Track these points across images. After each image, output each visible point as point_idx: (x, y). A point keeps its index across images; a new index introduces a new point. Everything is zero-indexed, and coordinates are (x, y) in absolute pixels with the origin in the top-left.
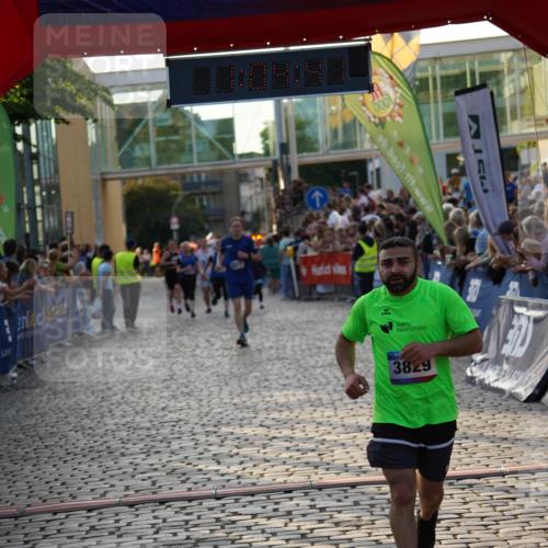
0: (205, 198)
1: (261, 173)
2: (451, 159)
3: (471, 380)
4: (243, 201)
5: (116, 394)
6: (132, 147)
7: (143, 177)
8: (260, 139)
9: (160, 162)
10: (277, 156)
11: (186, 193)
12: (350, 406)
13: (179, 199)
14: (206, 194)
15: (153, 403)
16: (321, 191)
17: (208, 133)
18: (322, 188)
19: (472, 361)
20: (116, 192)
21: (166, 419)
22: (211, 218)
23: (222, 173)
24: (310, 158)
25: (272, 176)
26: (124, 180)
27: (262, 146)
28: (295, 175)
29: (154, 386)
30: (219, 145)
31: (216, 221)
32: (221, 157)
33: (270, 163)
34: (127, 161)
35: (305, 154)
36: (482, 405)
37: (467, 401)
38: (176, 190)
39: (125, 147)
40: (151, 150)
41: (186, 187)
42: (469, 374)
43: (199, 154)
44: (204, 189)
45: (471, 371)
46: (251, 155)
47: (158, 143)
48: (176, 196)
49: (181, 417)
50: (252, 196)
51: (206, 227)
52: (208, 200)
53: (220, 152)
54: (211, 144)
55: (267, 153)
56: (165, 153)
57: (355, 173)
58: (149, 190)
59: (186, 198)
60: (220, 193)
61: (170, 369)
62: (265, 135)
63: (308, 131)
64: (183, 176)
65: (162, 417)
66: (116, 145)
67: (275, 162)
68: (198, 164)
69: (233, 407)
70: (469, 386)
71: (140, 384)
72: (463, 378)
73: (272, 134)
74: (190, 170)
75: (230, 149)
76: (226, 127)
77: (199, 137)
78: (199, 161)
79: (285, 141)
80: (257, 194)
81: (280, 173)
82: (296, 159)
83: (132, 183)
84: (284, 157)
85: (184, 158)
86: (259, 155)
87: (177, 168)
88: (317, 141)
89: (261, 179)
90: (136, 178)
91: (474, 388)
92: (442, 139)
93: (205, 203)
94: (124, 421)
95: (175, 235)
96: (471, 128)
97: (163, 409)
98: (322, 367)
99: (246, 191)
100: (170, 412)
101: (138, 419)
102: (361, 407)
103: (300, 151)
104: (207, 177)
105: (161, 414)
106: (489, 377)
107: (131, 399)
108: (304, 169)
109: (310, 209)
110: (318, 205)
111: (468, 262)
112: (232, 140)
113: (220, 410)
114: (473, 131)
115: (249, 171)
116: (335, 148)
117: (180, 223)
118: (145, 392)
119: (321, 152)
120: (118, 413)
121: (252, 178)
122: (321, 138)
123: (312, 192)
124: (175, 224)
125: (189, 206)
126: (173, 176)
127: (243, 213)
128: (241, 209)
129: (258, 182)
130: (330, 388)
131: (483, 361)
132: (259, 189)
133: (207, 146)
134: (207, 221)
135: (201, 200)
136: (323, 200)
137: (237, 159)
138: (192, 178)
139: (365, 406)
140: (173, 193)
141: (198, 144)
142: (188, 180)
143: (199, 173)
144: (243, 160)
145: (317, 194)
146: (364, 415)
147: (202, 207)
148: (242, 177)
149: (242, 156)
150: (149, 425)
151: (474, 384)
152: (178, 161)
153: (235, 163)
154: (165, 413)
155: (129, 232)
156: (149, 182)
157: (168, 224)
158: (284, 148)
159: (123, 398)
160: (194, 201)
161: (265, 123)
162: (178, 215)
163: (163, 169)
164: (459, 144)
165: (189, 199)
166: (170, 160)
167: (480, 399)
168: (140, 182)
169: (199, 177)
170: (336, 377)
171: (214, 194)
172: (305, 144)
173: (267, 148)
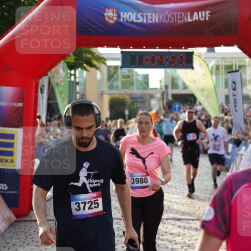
1: (159, 95)
2: (227, 97)
4: (152, 106)
6: (113, 82)
8: (159, 83)
10: (164, 90)
11: (132, 101)
13: (129, 103)
14: (139, 102)
16: (179, 105)
17: (140, 79)
18: (179, 103)
20: (106, 99)
23: (145, 95)
24: (176, 92)
25: (162, 97)
26: (109, 94)
28: (170, 98)
30: (144, 84)
32: (145, 88)
33: (162, 92)
34: (111, 87)
35: (174, 90)
38: (128, 99)
39: (110, 82)
40: (119, 84)
41: (132, 98)
43: (136, 86)
44: (138, 100)
46: (155, 89)
47: (122, 81)
50: (155, 104)
52: (139, 105)
53: (144, 86)
55: (161, 89)
56: (124, 85)
58: (118, 99)
60: (144, 102)
62: (161, 81)
63: (176, 81)
64: (131, 95)
66: (107, 81)
68: (136, 91)
73: (163, 81)
74: (133, 92)
76: (146, 77)
77: (137, 80)
79: (167, 84)
81: (165, 97)
82: (171, 92)
85: (131, 87)
86: (158, 89)
87: (128, 91)
88: (179, 85)
89: (158, 98)
90: (114, 94)
92: (224, 89)
95: (127, 117)
96: (232, 86)
99: (153, 102)
103: (172, 88)
104: (139, 95)
108: (174, 96)
110: (177, 110)
114: (233, 88)
115: (154, 94)
117: (129, 112)
119: (180, 90)
121: (155, 98)
123: (175, 105)
124: (127, 113)
125: (132, 106)
126: (127, 94)
132: (157, 102)
133: (140, 84)
135: (137, 104)
137: (150, 90)
138: (134, 95)
140: (127, 101)
141: (136, 83)
143: (136, 94)
145: (177, 106)
148: (152, 97)
149: (152, 89)
156: (118, 96)
157: (124, 112)
158: (166, 87)
160: (134, 104)
162: (128, 109)
164: (228, 91)
165: (132, 103)
166: (127, 88)
171: (141, 102)
173: (161, 86)
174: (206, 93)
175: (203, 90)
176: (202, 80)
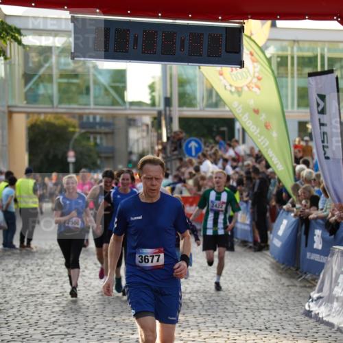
0: (98, 137)
1: (147, 120)
2: (302, 126)
3: (308, 314)
4: (131, 143)
5: (13, 308)
6: (37, 84)
7: (45, 113)
8: (148, 91)
9: (60, 102)
10: (162, 107)
11: (83, 131)
12: (211, 329)
13: (76, 136)
14: (100, 133)
15: (45, 317)
16: (196, 142)
17: (104, 80)
18: (197, 139)
19: (310, 297)
20: (21, 124)
21: (56, 332)
22: (103, 155)
23: (114, 117)
24: (189, 112)
25: (157, 123)
26: (28, 114)
27: (149, 97)
28: (176, 127)
29: (47, 301)
30: (112, 92)
31: (107, 158)
32: (114, 103)
33: (155, 113)
34: (32, 97)
35: (185, 108)
36: (316, 335)
37: (305, 331)
38: (74, 127)
39: (30, 85)
40: (54, 90)
41: (82, 126)
42: (307, 308)
43: (95, 97)
44: (98, 129)
45: (309, 306)
46: (139, 104)
47: (59, 84)
48: (74, 133)
49: (69, 331)
50: (139, 139)
51: (99, 162)
52: (101, 139)
53: (114, 98)
54: (106, 90)
55: (153, 104)
56: (66, 94)
57: (224, 129)
58: (50, 125)
59: (82, 135)
60: (112, 133)
61: (62, 286)
62: (152, 88)
63: (188, 88)
64: (81, 116)
65: (53, 330)
66: (23, 82)
67: (160, 113)
68: (94, 108)
69: (115, 324)
70: (307, 318)
71: (35, 299)
72: (302, 311)
73: (158, 87)
74: (87, 111)
75: (122, 97)
76: (120, 76)
77: (96, 82)
78: (96, 104)
79: (168, 95)
80: (143, 137)
81: (163, 123)
82: (177, 112)
83: (36, 117)
84: (168, 108)
85: (83, 99)
86: (147, 105)
87: (75, 108)
88: (195, 98)
89: (147, 126)
90: (39, 113)
91: (310, 321)
92: (295, 108)
93: (98, 141)
94: (19, 332)
95: (71, 167)
96: (318, 105)
97: (54, 323)
98: (190, 293)
99: (134, 134)
100: (60, 326)
101: (31, 331)
102: (220, 330)
103: (181, 105)
104: (101, 118)
105: (52, 327)
106: (322, 313)
107: (26, 313)
108: (184, 122)
109: (187, 156)
110: (194, 153)
111: (311, 214)
112: (124, 88)
113: (103, 326)
114: (320, 109)
115: (137, 117)
116: (210, 105)
117: (76, 156)
118: (40, 307)
119: (198, 108)
120: (14, 325)
121: (140, 124)
122: (199, 96)
123: (189, 142)
124: (71, 157)
125: (84, 143)
126: (73, 115)
127: (131, 153)
128: (129, 150)
129: (145, 128)
130: (196, 312)
131: (319, 298)
132: (145, 134)
133: (103, 92)
134: (100, 157)
135: (95, 139)
136: (198, 150)
137: (128, 106)
138: (88, 118)
139: (224, 329)
140: (71, 129)
141: (95, 89)
142: (85, 119)
143: (95, 116)
144: (133, 107)
145: (193, 145)
146: (222, 337)
147: (96, 144)
148: (131, 122)
149: (132, 104)
150: (40, 337)
151: (311, 317)
152: (77, 102)
153: (126, 109)
154: (55, 326)
155: (30, 161)
156: (50, 118)
157: (65, 157)
158: (168, 102)
159: (18, 311)
160: (89, 138)
161: (153, 77)
162: (76, 152)
163: (64, 108)
164: (309, 114)
165: (85, 136)
166: (70, 100)
167: (315, 330)
168: (42, 117)
169: (94, 118)
170: (201, 303)
171: (106, 134)
172: (185, 100)
173: (153, 99)
174: (263, 117)
175: (256, 111)
176: (255, 89)
